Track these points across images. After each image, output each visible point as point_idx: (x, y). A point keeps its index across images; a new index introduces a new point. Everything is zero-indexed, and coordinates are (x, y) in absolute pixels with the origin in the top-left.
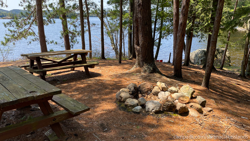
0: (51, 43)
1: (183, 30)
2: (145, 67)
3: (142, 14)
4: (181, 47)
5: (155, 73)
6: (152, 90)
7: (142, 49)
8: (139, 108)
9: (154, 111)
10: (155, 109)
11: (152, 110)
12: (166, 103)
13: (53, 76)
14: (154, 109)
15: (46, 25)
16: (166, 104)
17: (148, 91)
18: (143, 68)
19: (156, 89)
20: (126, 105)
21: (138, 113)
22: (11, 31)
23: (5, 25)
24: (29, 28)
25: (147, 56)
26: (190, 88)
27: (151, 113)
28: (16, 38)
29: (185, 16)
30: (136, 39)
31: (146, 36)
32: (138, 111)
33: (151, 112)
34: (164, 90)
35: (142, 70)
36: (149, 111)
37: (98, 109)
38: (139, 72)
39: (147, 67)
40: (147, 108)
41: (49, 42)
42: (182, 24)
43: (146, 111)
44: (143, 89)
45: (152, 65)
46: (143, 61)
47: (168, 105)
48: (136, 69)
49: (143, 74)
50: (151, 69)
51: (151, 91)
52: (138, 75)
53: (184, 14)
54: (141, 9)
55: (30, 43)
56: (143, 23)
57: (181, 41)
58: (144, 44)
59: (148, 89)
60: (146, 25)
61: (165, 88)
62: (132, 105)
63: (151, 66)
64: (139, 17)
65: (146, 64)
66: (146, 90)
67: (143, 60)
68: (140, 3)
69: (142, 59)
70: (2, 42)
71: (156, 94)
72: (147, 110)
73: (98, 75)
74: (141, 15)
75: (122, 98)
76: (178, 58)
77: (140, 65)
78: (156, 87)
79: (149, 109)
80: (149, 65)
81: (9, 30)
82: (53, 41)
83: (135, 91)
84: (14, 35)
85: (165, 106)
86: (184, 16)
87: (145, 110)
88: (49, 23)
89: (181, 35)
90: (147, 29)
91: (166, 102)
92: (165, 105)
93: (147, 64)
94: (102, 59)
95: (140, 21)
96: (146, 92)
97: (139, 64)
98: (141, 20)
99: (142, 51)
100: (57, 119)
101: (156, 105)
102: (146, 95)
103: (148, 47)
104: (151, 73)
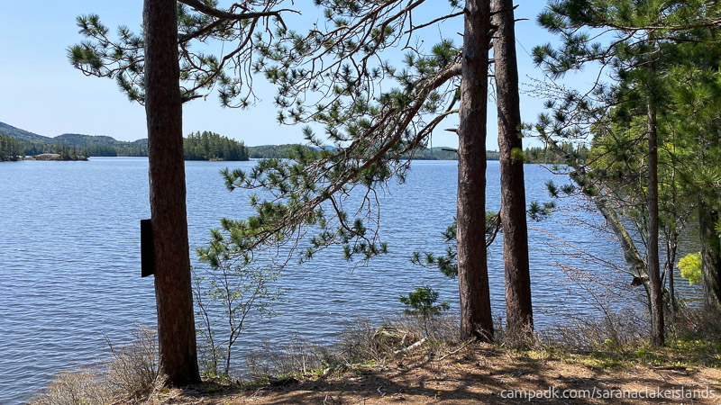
55: (310, 255)
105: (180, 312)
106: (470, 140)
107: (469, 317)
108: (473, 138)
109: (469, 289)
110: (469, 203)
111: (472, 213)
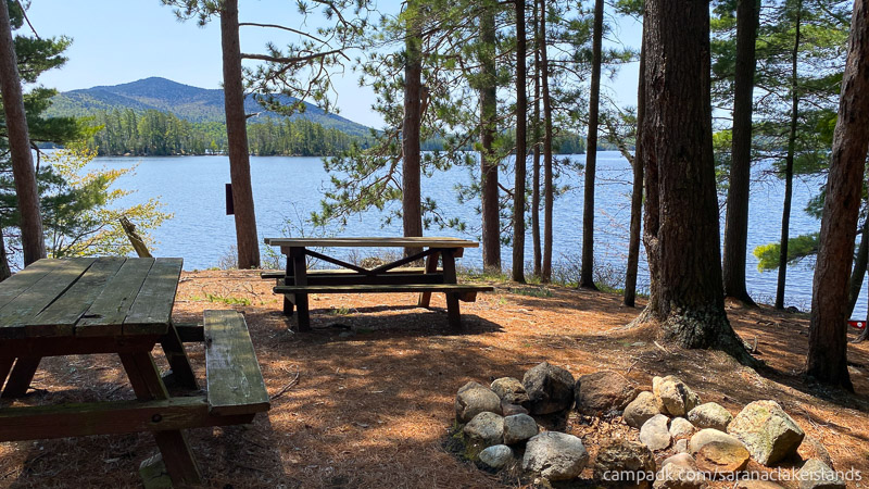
0: (452, 226)
1: (845, 181)
2: (674, 322)
3: (667, 116)
4: (837, 251)
5: (715, 348)
6: (626, 405)
7: (663, 249)
8: (501, 450)
9: (547, 472)
10: (554, 467)
11: (544, 467)
12: (609, 452)
13: (353, 315)
14: (549, 466)
15: (442, 168)
16: (609, 456)
17: (609, 405)
18: (667, 324)
19: (642, 402)
20: (467, 435)
21: (494, 470)
22: (338, 184)
23: (327, 166)
24: (390, 177)
25: (682, 277)
26: (774, 418)
27: (537, 481)
28: (351, 205)
29: (858, 121)
30: (649, 211)
31: (679, 198)
32: (493, 463)
33: (539, 476)
34: (670, 410)
35: (662, 333)
36: (531, 470)
37: (376, 432)
38: (646, 336)
39: (680, 322)
40: (527, 457)
41: (447, 221)
42: (843, 155)
43: (521, 469)
44: (591, 396)
45: (703, 314)
46: (668, 295)
47: (617, 460)
48: (641, 326)
49: (658, 346)
50: (698, 330)
51: (623, 409)
52: (638, 347)
53: (852, 113)
54: (663, 97)
55: (389, 222)
56: (671, 150)
57: (837, 225)
58: (670, 230)
59: (609, 396)
60: (680, 155)
61: (673, 400)
62: (484, 435)
63: (697, 318)
64: (655, 127)
65: (679, 310)
66: (601, 401)
67: (668, 292)
68: (659, 75)
69: (665, 288)
70: (314, 214)
71: (637, 421)
72: (525, 466)
73: (491, 328)
74: (661, 119)
75: (464, 405)
76: (825, 300)
77: (660, 313)
78: (644, 395)
79: (532, 461)
80: (689, 315)
81: (334, 180)
82: (457, 221)
83: (543, 396)
84: (346, 196)
85: (604, 462)
86: (852, 120)
87: (519, 464)
88: (451, 163)
89: (838, 199)
90: (684, 171)
91: (609, 448)
92: (604, 458)
93: (684, 310)
94: (583, 286)
95: (659, 141)
96: (598, 409)
97: (656, 308)
98: (660, 137)
99: (663, 256)
100: (166, 420)
101: (562, 452)
102: (597, 419)
103: (690, 244)
104: (694, 346)
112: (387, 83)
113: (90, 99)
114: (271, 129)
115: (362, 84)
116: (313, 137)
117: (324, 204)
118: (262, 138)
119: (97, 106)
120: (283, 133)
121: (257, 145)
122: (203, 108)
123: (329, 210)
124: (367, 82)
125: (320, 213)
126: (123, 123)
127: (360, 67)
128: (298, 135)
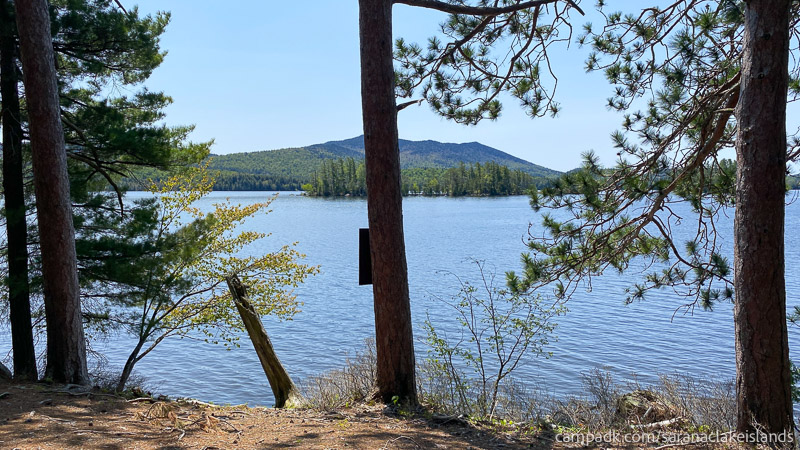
22: (556, 230)
24: (649, 218)
28: (575, 265)
55: (640, 294)
70: (511, 275)
81: (547, 223)
84: (565, 249)
105: (391, 325)
106: (748, 124)
107: (742, 400)
108: (753, 120)
109: (743, 357)
110: (745, 222)
111: (750, 237)
112: (633, 66)
113: (324, 152)
114: (463, 172)
115: (591, 67)
116: (500, 178)
117: (527, 261)
118: (455, 180)
119: (329, 157)
120: (473, 176)
121: (451, 186)
122: (410, 156)
123: (537, 272)
124: (601, 64)
125: (522, 276)
126: (345, 169)
127: (590, 39)
128: (487, 177)
